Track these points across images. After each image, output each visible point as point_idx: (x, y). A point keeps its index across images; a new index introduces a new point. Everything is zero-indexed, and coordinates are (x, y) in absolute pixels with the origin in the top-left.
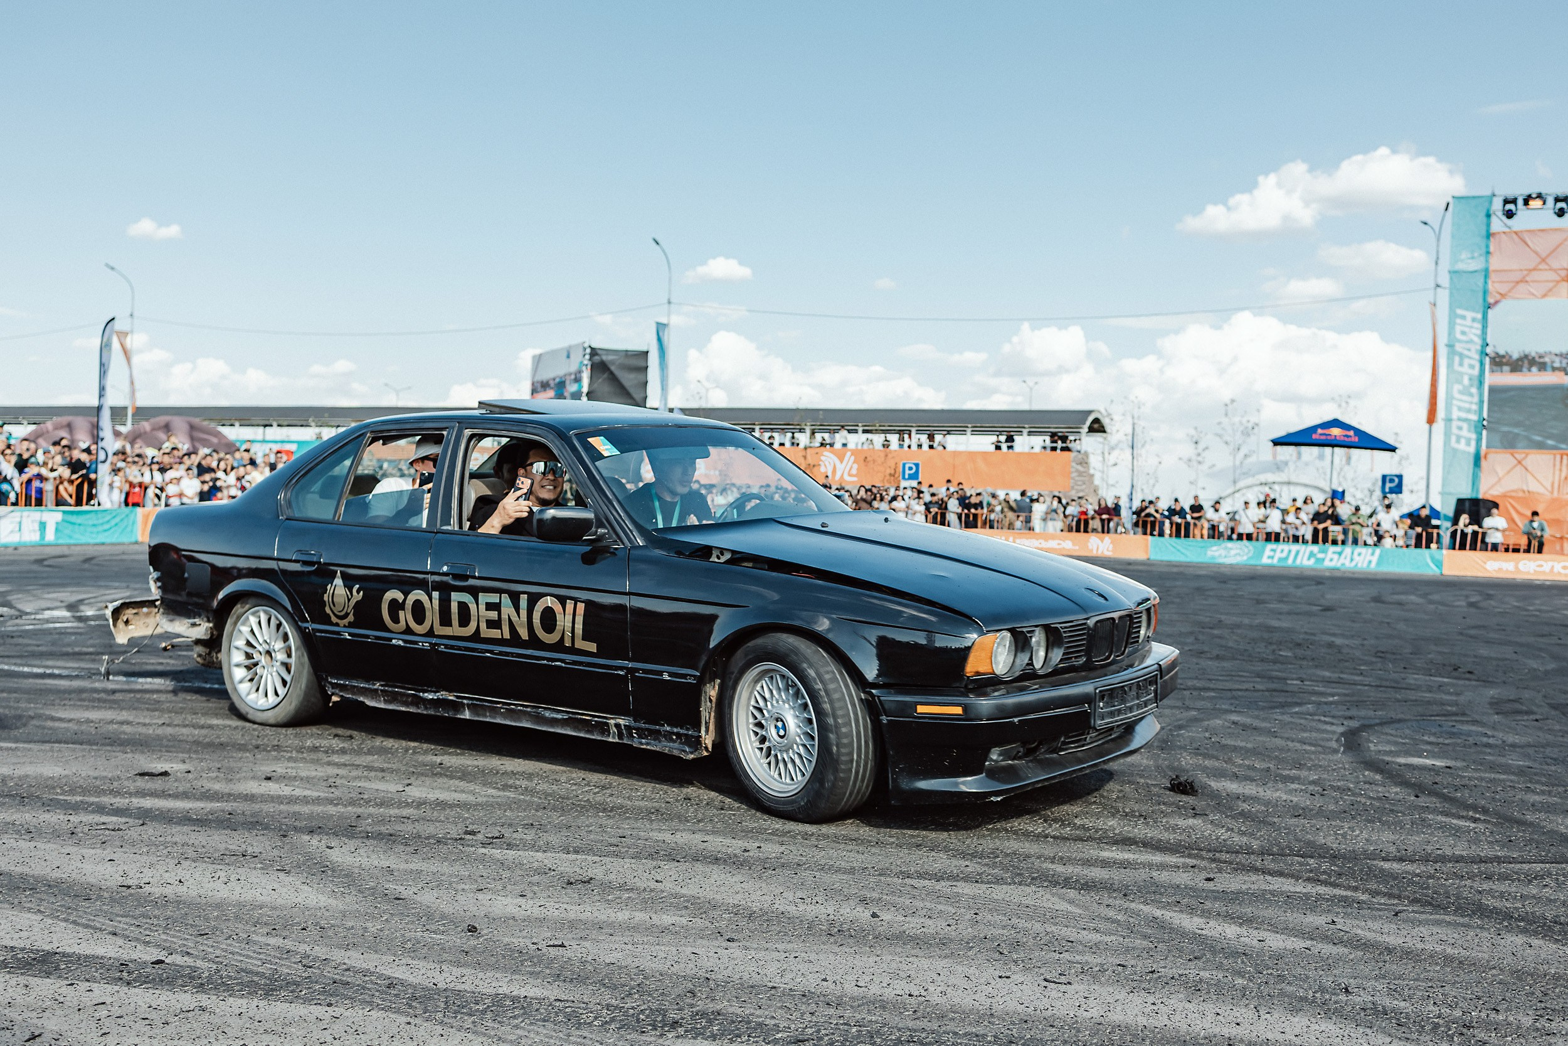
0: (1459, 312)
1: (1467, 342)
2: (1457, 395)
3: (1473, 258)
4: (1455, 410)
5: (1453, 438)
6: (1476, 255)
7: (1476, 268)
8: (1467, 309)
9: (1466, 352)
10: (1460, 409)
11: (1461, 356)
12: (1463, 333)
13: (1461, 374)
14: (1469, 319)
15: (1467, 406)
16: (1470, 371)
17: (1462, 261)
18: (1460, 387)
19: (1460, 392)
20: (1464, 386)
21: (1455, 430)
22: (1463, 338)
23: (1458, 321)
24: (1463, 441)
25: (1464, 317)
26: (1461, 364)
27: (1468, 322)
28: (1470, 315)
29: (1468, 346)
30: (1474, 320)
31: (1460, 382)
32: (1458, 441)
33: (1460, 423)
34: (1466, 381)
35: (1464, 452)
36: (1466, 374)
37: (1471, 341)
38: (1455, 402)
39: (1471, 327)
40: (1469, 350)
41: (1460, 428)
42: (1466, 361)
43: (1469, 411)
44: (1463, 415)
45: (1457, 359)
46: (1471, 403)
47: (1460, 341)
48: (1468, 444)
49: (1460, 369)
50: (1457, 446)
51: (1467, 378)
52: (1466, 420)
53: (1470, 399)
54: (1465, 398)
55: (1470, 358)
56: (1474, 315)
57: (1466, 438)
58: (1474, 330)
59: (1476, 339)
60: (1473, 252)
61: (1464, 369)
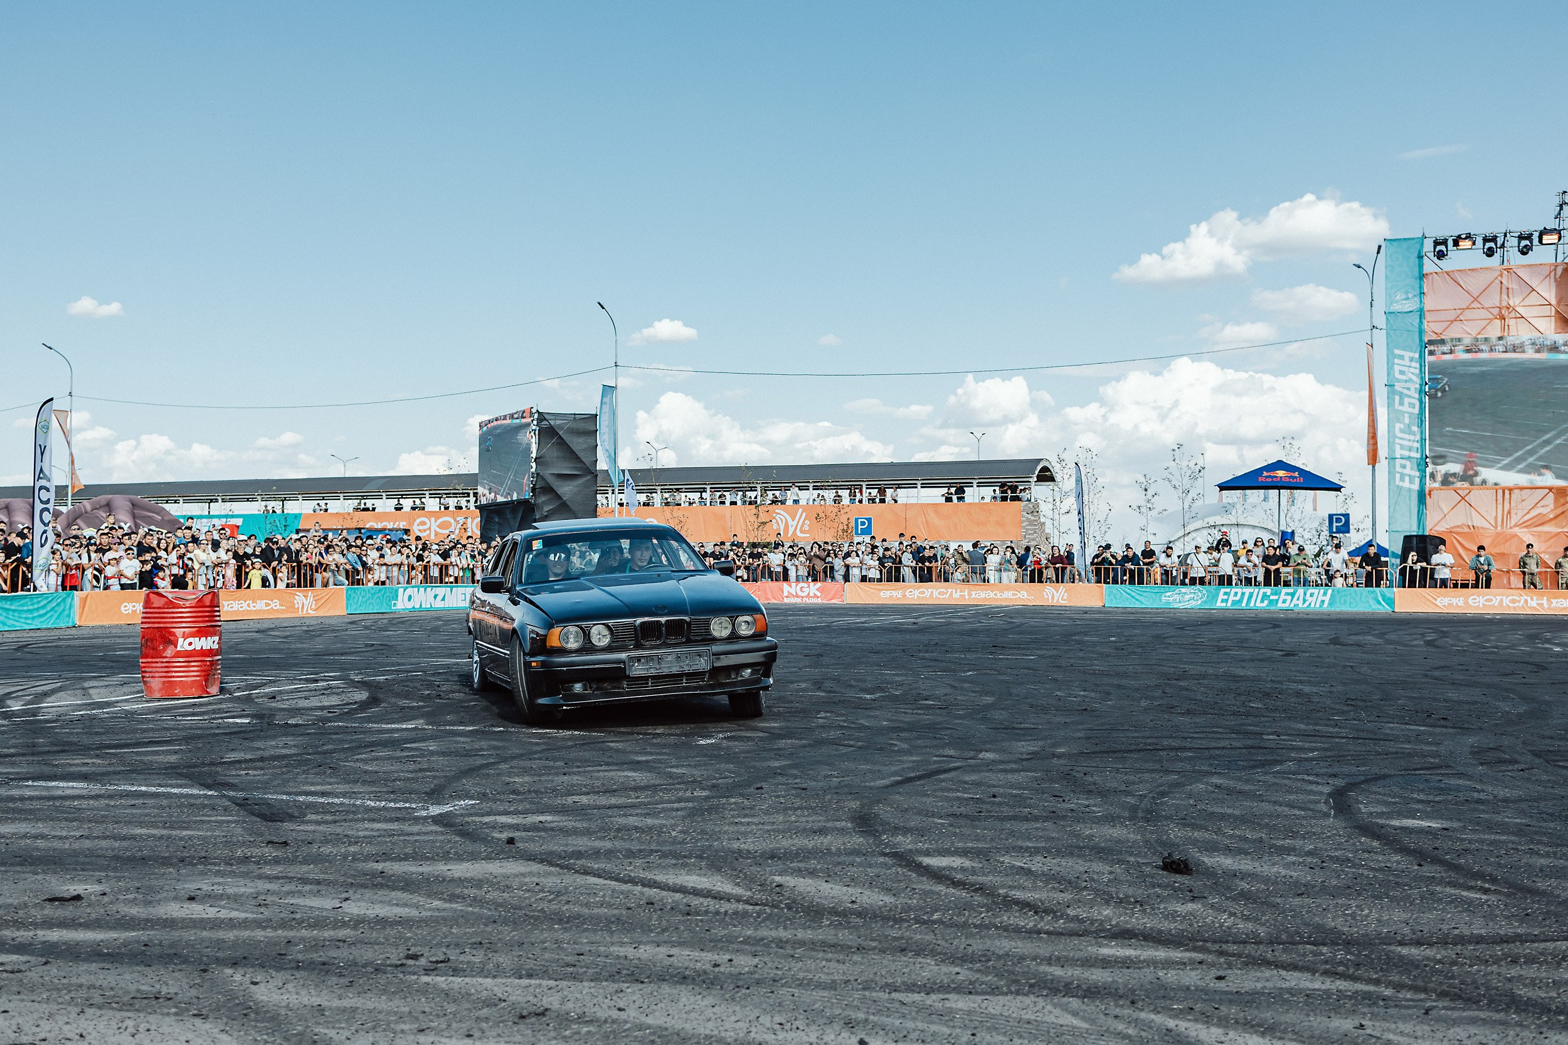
0: (1397, 352)
1: (1406, 381)
2: (1400, 435)
3: (1407, 299)
4: (1398, 447)
5: (1398, 476)
6: (1410, 296)
7: (1411, 309)
8: (1404, 349)
9: (1405, 391)
10: (1402, 447)
11: (1401, 395)
12: (1402, 373)
13: (1403, 413)
14: (1407, 359)
15: (1410, 444)
16: (1411, 410)
17: (1397, 302)
18: (1402, 426)
19: (1402, 431)
20: (1404, 424)
21: (1399, 469)
22: (1403, 377)
23: (1396, 361)
24: (1407, 479)
25: (1402, 357)
26: (1401, 404)
27: (1407, 362)
28: (1408, 354)
29: (1408, 385)
30: (1411, 360)
31: (1402, 421)
32: (1402, 479)
33: (1404, 462)
34: (1407, 421)
35: (1410, 490)
36: (1407, 412)
37: (1410, 380)
38: (1397, 441)
39: (1410, 366)
40: (1409, 389)
41: (1404, 467)
42: (1407, 400)
43: (1410, 449)
44: (1406, 453)
45: (1397, 398)
46: (1414, 441)
47: (1399, 381)
48: (1412, 481)
49: (1401, 408)
50: (1401, 484)
51: (1407, 415)
52: (1409, 458)
53: (1412, 437)
54: (1407, 436)
55: (1410, 397)
56: (1411, 354)
57: (1410, 476)
58: (1412, 370)
59: (1415, 379)
60: (1407, 293)
61: (1406, 408)
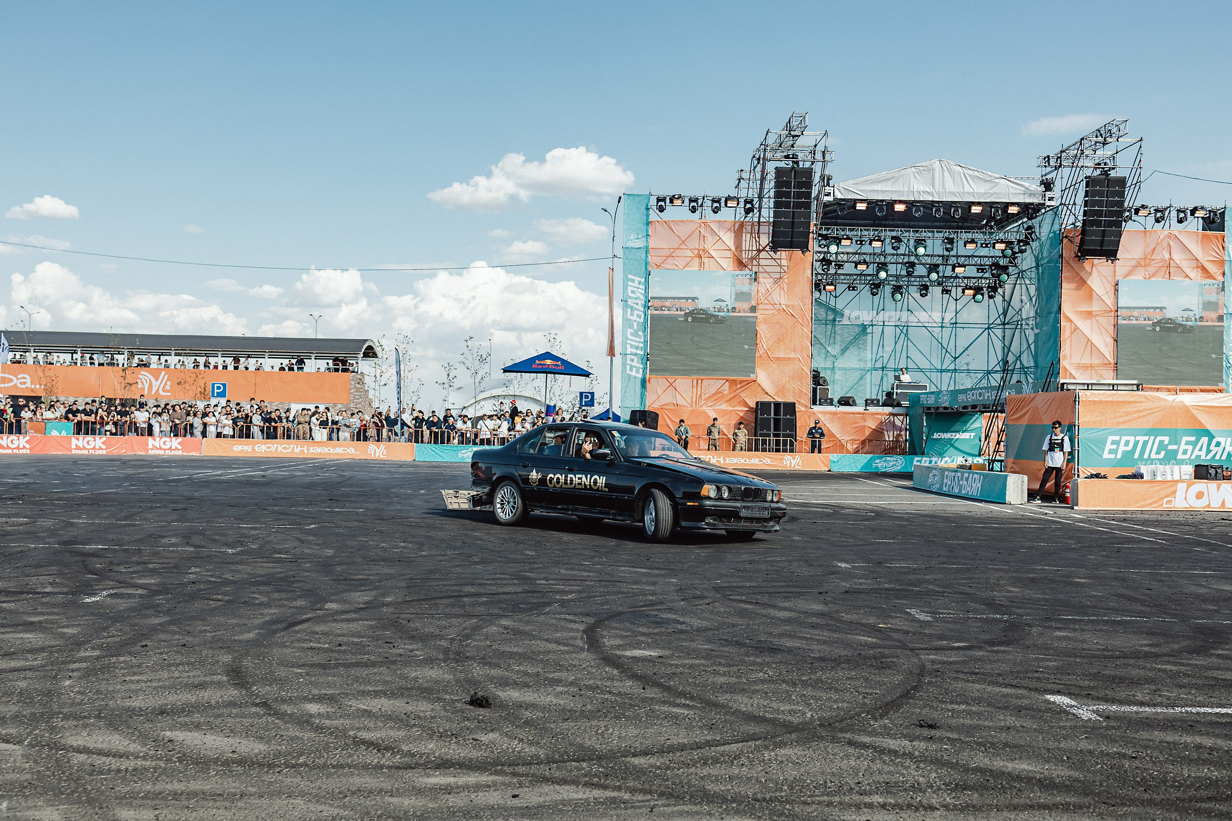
0: (630, 276)
1: (636, 299)
2: (630, 337)
3: (638, 238)
4: (629, 346)
5: (628, 367)
6: (640, 236)
7: (640, 246)
8: (635, 275)
9: (635, 306)
10: (632, 346)
11: (632, 308)
12: (633, 292)
13: (633, 321)
14: (637, 282)
15: (637, 344)
16: (638, 320)
17: (631, 241)
18: (632, 331)
19: (633, 335)
20: (634, 330)
21: (629, 362)
22: (634, 296)
23: (629, 283)
24: (634, 369)
25: (633, 281)
26: (632, 315)
27: (636, 285)
28: (637, 279)
29: (636, 301)
30: (640, 283)
31: (632, 328)
32: (631, 370)
33: (632, 357)
34: (635, 327)
35: (635, 377)
36: (636, 321)
37: (639, 298)
38: (629, 341)
39: (638, 288)
40: (637, 304)
41: (632, 360)
42: (636, 312)
43: (637, 348)
44: (634, 351)
45: (629, 310)
46: (639, 342)
47: (631, 298)
48: (637, 372)
49: (631, 318)
50: (630, 373)
51: (635, 324)
52: (635, 354)
53: (638, 340)
54: (634, 338)
55: (638, 310)
56: (639, 279)
57: (636, 367)
58: (640, 290)
59: (641, 297)
60: (638, 234)
61: (634, 318)
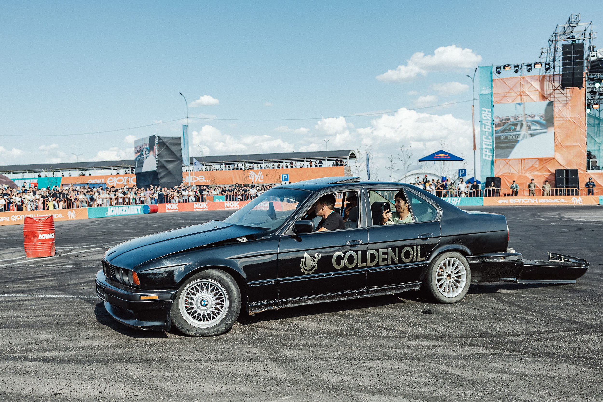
0: (483, 109)
1: (487, 120)
2: (484, 140)
3: (487, 89)
4: (484, 145)
5: (484, 155)
6: (488, 88)
7: (488, 93)
8: (486, 108)
9: (486, 124)
10: (486, 144)
11: (485, 125)
12: (485, 117)
14: (487, 111)
15: (488, 143)
16: (488, 131)
17: (483, 90)
18: (485, 137)
19: (486, 138)
21: (484, 152)
22: (485, 118)
23: (483, 112)
24: (487, 156)
25: (485, 111)
26: (485, 128)
27: (487, 112)
28: (487, 110)
29: (487, 121)
30: (488, 112)
31: (485, 135)
32: (485, 156)
33: (486, 150)
34: (487, 134)
35: (488, 160)
37: (488, 120)
38: (484, 142)
39: (488, 114)
40: (488, 123)
41: (486, 152)
42: (487, 127)
43: (488, 145)
44: (487, 147)
45: (483, 126)
46: (489, 142)
47: (484, 120)
48: (489, 157)
49: (485, 130)
50: (485, 158)
51: (487, 133)
52: (487, 149)
53: (489, 141)
54: (487, 140)
55: (488, 126)
56: (488, 110)
57: (488, 155)
58: (489, 116)
59: (490, 119)
60: (487, 87)
61: (487, 130)
